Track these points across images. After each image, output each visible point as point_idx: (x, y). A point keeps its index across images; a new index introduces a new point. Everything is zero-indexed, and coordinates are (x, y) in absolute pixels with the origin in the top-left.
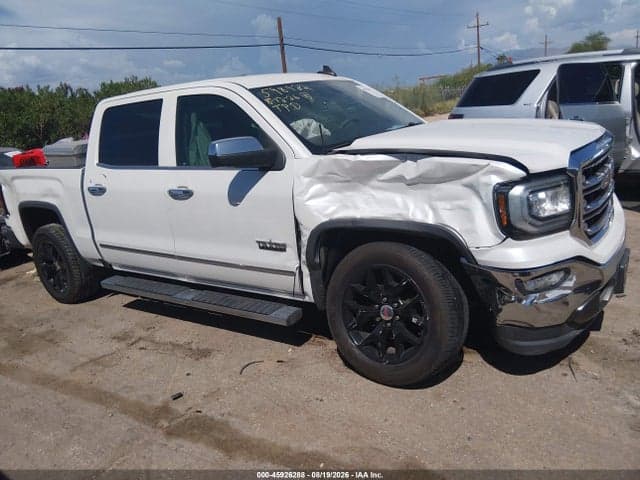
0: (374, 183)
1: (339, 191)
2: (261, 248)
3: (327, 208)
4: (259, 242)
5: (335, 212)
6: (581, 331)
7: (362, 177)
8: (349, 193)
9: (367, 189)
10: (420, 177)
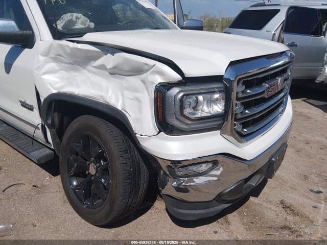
0: (89, 67)
1: (66, 70)
2: (22, 106)
3: (57, 82)
4: (21, 102)
5: (63, 87)
6: (229, 205)
7: (81, 61)
8: (74, 74)
9: (85, 71)
10: (114, 68)
